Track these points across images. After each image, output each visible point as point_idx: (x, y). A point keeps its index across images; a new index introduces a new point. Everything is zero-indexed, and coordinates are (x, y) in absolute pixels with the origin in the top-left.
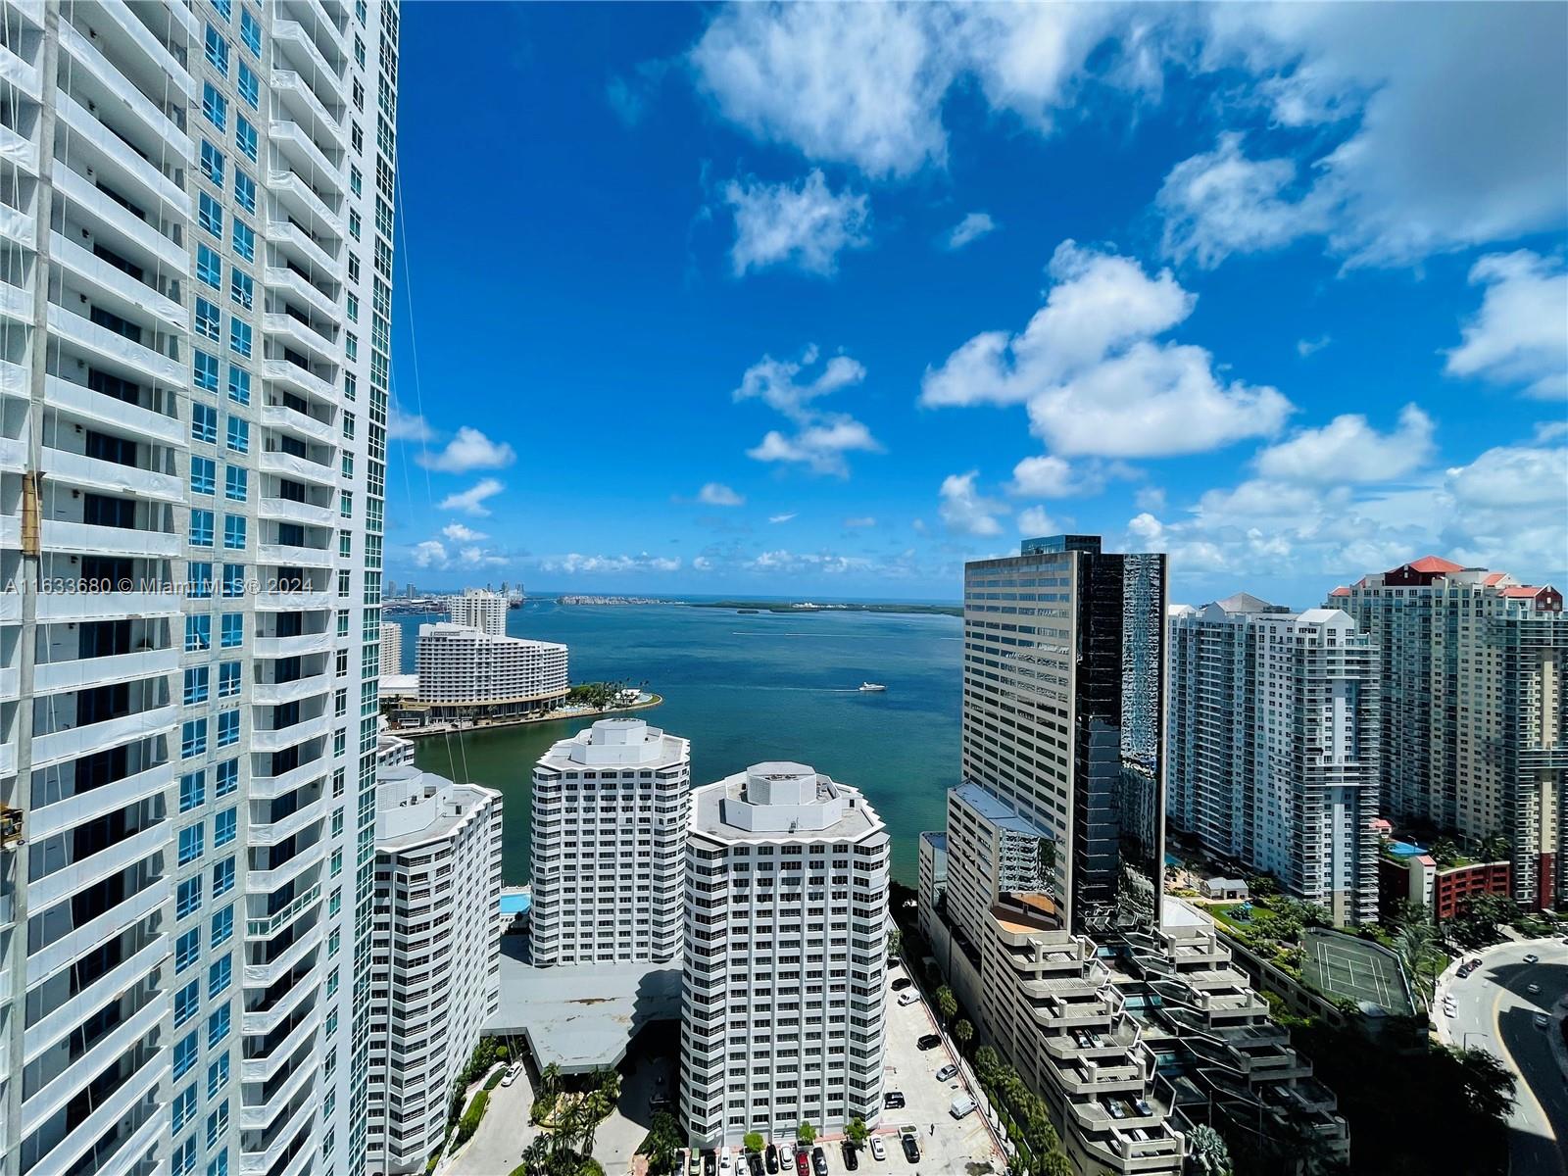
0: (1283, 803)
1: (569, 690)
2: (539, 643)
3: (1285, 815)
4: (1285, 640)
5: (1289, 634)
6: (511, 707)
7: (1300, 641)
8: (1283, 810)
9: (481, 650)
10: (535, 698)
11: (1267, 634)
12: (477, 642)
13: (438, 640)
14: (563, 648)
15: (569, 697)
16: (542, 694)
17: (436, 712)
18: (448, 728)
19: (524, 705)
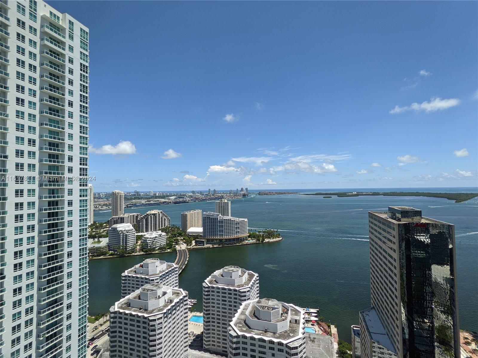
1: (249, 234)
2: (238, 219)
6: (230, 240)
9: (220, 221)
10: (237, 237)
12: (219, 219)
14: (246, 220)
15: (249, 237)
16: (240, 236)
17: (208, 241)
18: (211, 246)
19: (234, 239)
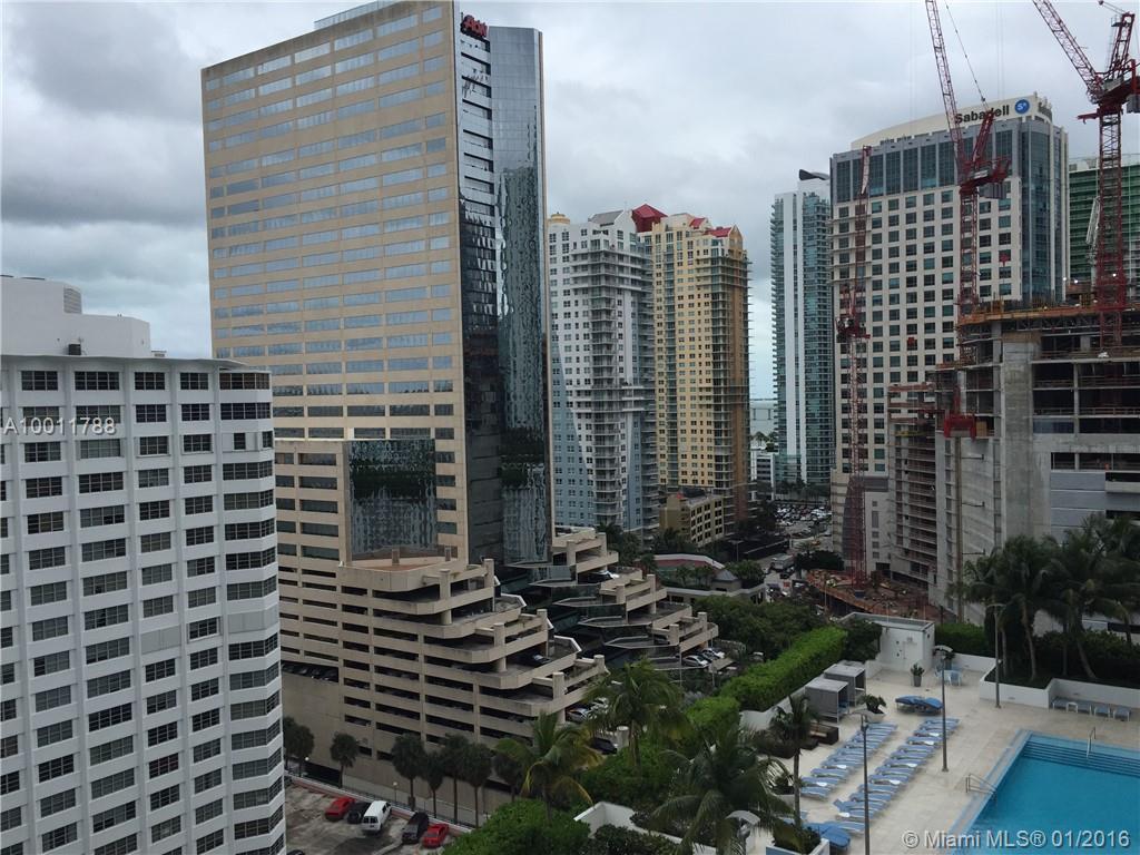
0: (584, 444)
3: (585, 455)
4: (579, 245)
5: (584, 238)
7: (595, 243)
8: (584, 449)
11: (559, 242)
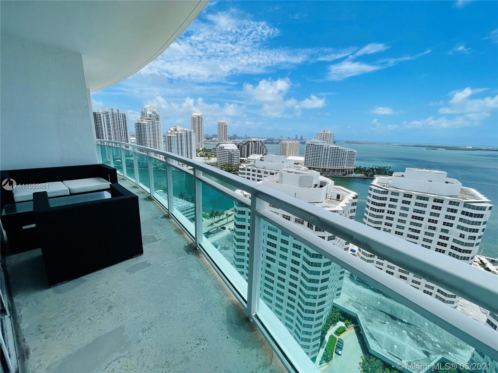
6: (334, 170)
9: (325, 149)
10: (343, 168)
12: (324, 146)
13: (312, 145)
14: (355, 151)
15: (355, 170)
19: (338, 170)
